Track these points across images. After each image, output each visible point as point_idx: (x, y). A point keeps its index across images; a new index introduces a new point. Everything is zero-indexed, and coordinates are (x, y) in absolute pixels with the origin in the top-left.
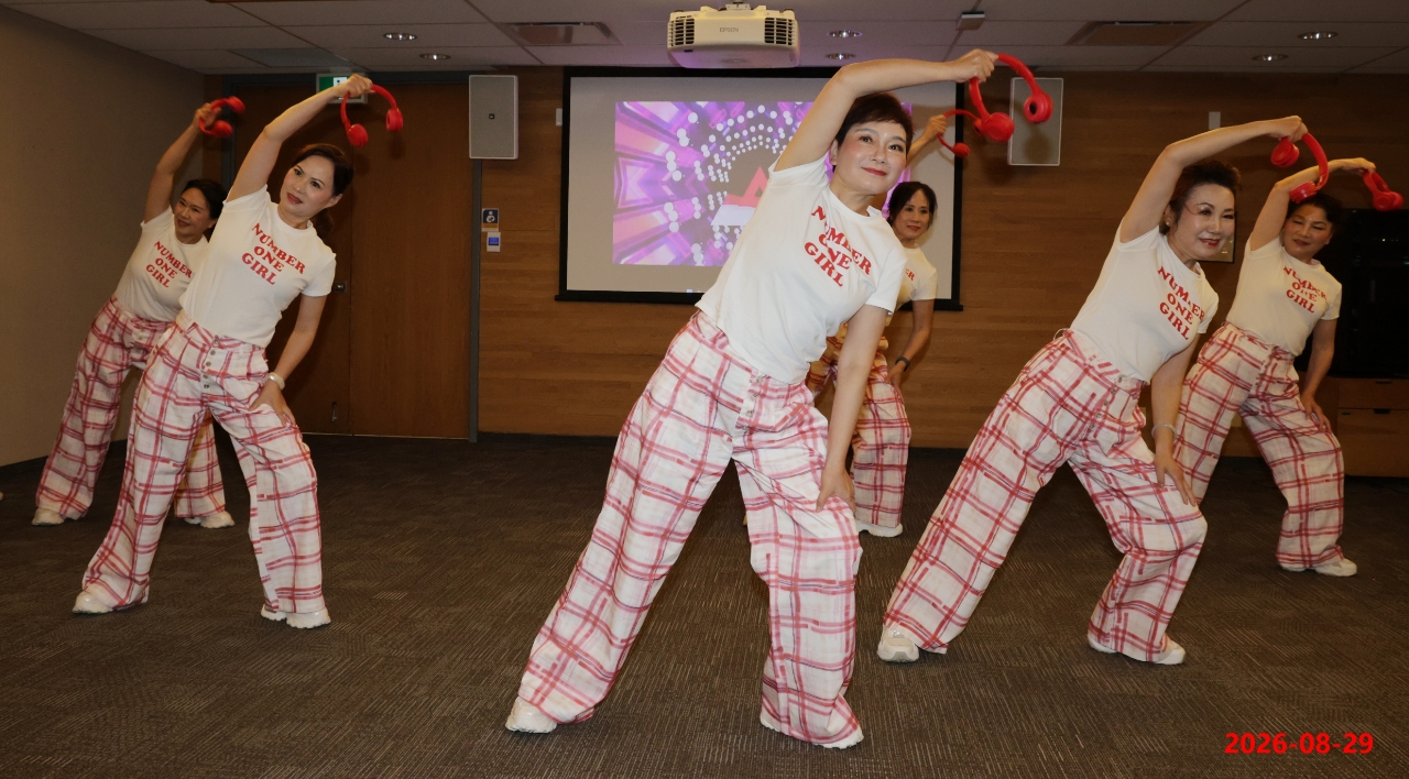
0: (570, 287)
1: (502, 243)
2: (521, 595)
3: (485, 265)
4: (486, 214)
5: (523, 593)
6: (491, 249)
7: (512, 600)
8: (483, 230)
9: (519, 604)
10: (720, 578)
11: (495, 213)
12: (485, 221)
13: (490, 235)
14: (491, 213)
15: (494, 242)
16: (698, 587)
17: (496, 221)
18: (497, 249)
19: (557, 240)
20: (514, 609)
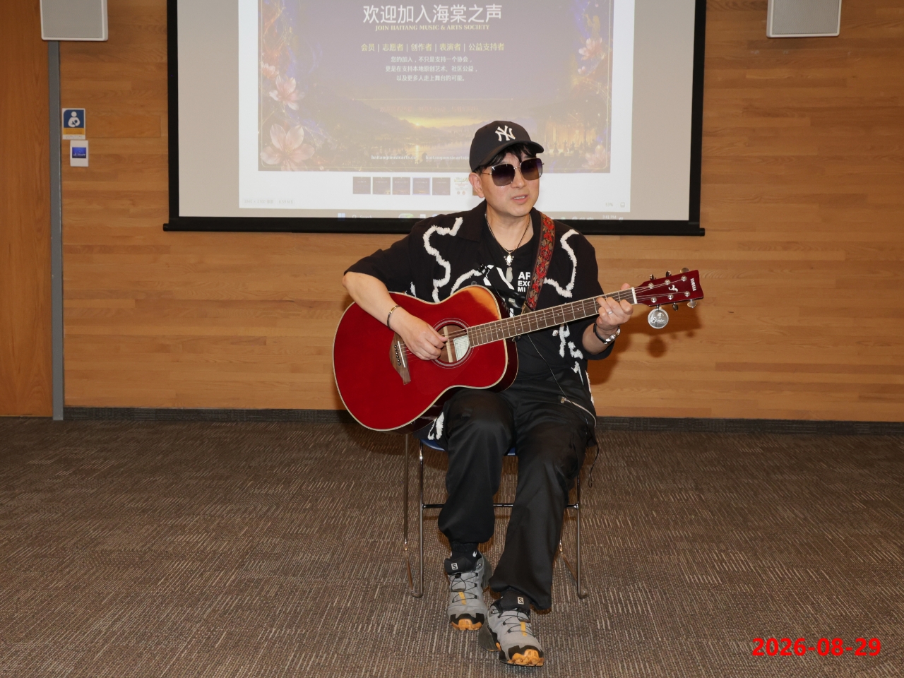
0: (184, 211)
1: (90, 155)
2: (116, 621)
3: (69, 184)
4: (68, 115)
5: (118, 619)
6: (75, 162)
7: (104, 630)
8: (65, 137)
9: (114, 633)
10: (382, 593)
11: (80, 115)
12: (66, 125)
13: (74, 144)
14: (74, 114)
15: (79, 153)
16: (354, 604)
17: (81, 126)
18: (83, 163)
19: (164, 151)
20: (106, 641)
